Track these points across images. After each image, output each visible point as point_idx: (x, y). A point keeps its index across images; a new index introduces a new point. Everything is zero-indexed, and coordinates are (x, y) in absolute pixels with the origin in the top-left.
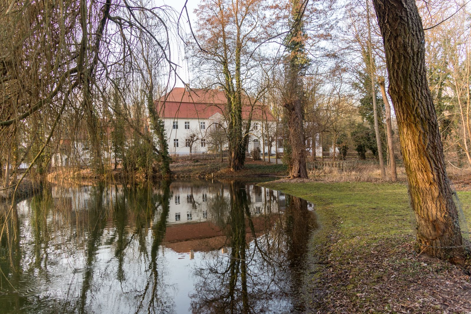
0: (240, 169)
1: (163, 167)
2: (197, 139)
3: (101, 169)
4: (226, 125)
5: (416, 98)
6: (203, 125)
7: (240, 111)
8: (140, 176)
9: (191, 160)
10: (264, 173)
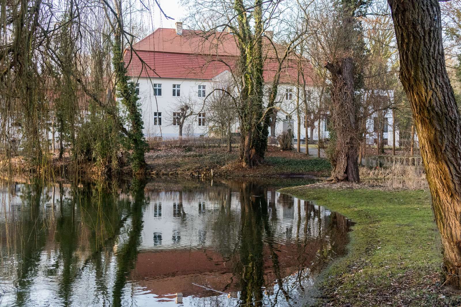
0: (257, 165)
1: (134, 158)
2: (191, 113)
4: (236, 92)
5: (428, 87)
6: (202, 89)
7: (260, 71)
9: (180, 147)
10: (296, 171)
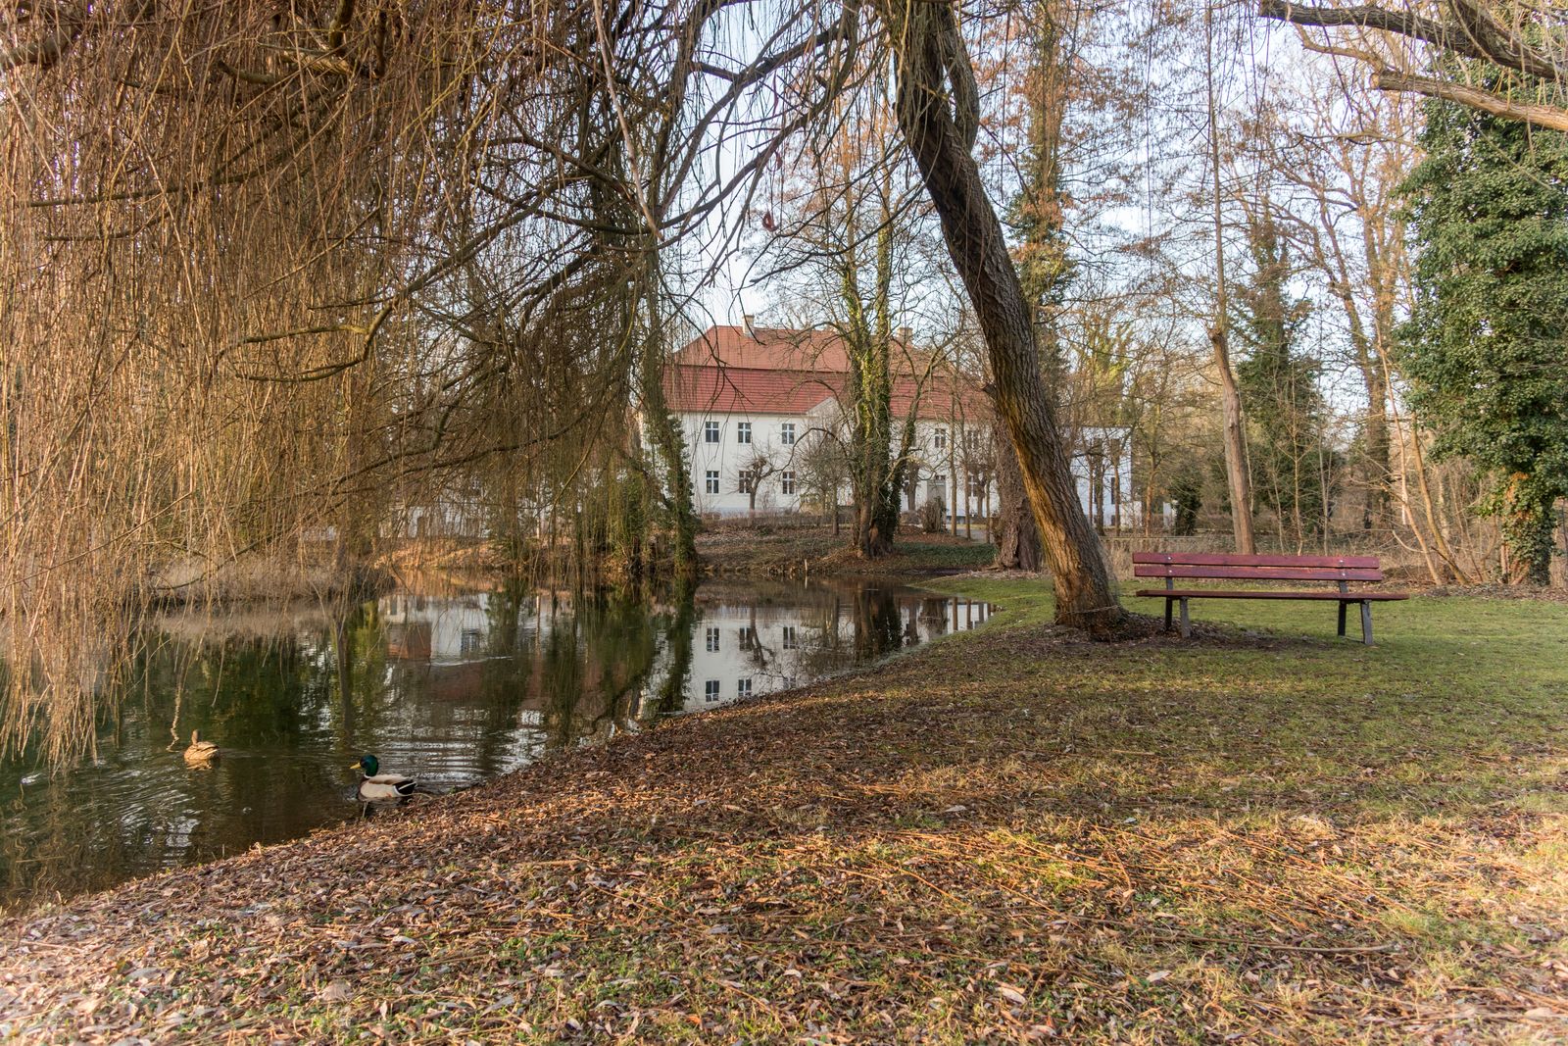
0: (881, 554)
1: (677, 544)
2: (772, 471)
3: (515, 544)
4: (846, 434)
6: (788, 431)
7: (886, 399)
8: (616, 568)
9: (752, 528)
10: (946, 565)
